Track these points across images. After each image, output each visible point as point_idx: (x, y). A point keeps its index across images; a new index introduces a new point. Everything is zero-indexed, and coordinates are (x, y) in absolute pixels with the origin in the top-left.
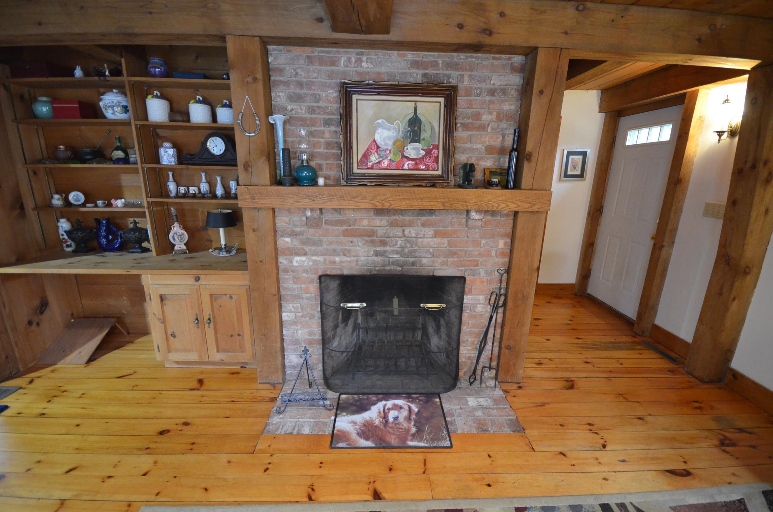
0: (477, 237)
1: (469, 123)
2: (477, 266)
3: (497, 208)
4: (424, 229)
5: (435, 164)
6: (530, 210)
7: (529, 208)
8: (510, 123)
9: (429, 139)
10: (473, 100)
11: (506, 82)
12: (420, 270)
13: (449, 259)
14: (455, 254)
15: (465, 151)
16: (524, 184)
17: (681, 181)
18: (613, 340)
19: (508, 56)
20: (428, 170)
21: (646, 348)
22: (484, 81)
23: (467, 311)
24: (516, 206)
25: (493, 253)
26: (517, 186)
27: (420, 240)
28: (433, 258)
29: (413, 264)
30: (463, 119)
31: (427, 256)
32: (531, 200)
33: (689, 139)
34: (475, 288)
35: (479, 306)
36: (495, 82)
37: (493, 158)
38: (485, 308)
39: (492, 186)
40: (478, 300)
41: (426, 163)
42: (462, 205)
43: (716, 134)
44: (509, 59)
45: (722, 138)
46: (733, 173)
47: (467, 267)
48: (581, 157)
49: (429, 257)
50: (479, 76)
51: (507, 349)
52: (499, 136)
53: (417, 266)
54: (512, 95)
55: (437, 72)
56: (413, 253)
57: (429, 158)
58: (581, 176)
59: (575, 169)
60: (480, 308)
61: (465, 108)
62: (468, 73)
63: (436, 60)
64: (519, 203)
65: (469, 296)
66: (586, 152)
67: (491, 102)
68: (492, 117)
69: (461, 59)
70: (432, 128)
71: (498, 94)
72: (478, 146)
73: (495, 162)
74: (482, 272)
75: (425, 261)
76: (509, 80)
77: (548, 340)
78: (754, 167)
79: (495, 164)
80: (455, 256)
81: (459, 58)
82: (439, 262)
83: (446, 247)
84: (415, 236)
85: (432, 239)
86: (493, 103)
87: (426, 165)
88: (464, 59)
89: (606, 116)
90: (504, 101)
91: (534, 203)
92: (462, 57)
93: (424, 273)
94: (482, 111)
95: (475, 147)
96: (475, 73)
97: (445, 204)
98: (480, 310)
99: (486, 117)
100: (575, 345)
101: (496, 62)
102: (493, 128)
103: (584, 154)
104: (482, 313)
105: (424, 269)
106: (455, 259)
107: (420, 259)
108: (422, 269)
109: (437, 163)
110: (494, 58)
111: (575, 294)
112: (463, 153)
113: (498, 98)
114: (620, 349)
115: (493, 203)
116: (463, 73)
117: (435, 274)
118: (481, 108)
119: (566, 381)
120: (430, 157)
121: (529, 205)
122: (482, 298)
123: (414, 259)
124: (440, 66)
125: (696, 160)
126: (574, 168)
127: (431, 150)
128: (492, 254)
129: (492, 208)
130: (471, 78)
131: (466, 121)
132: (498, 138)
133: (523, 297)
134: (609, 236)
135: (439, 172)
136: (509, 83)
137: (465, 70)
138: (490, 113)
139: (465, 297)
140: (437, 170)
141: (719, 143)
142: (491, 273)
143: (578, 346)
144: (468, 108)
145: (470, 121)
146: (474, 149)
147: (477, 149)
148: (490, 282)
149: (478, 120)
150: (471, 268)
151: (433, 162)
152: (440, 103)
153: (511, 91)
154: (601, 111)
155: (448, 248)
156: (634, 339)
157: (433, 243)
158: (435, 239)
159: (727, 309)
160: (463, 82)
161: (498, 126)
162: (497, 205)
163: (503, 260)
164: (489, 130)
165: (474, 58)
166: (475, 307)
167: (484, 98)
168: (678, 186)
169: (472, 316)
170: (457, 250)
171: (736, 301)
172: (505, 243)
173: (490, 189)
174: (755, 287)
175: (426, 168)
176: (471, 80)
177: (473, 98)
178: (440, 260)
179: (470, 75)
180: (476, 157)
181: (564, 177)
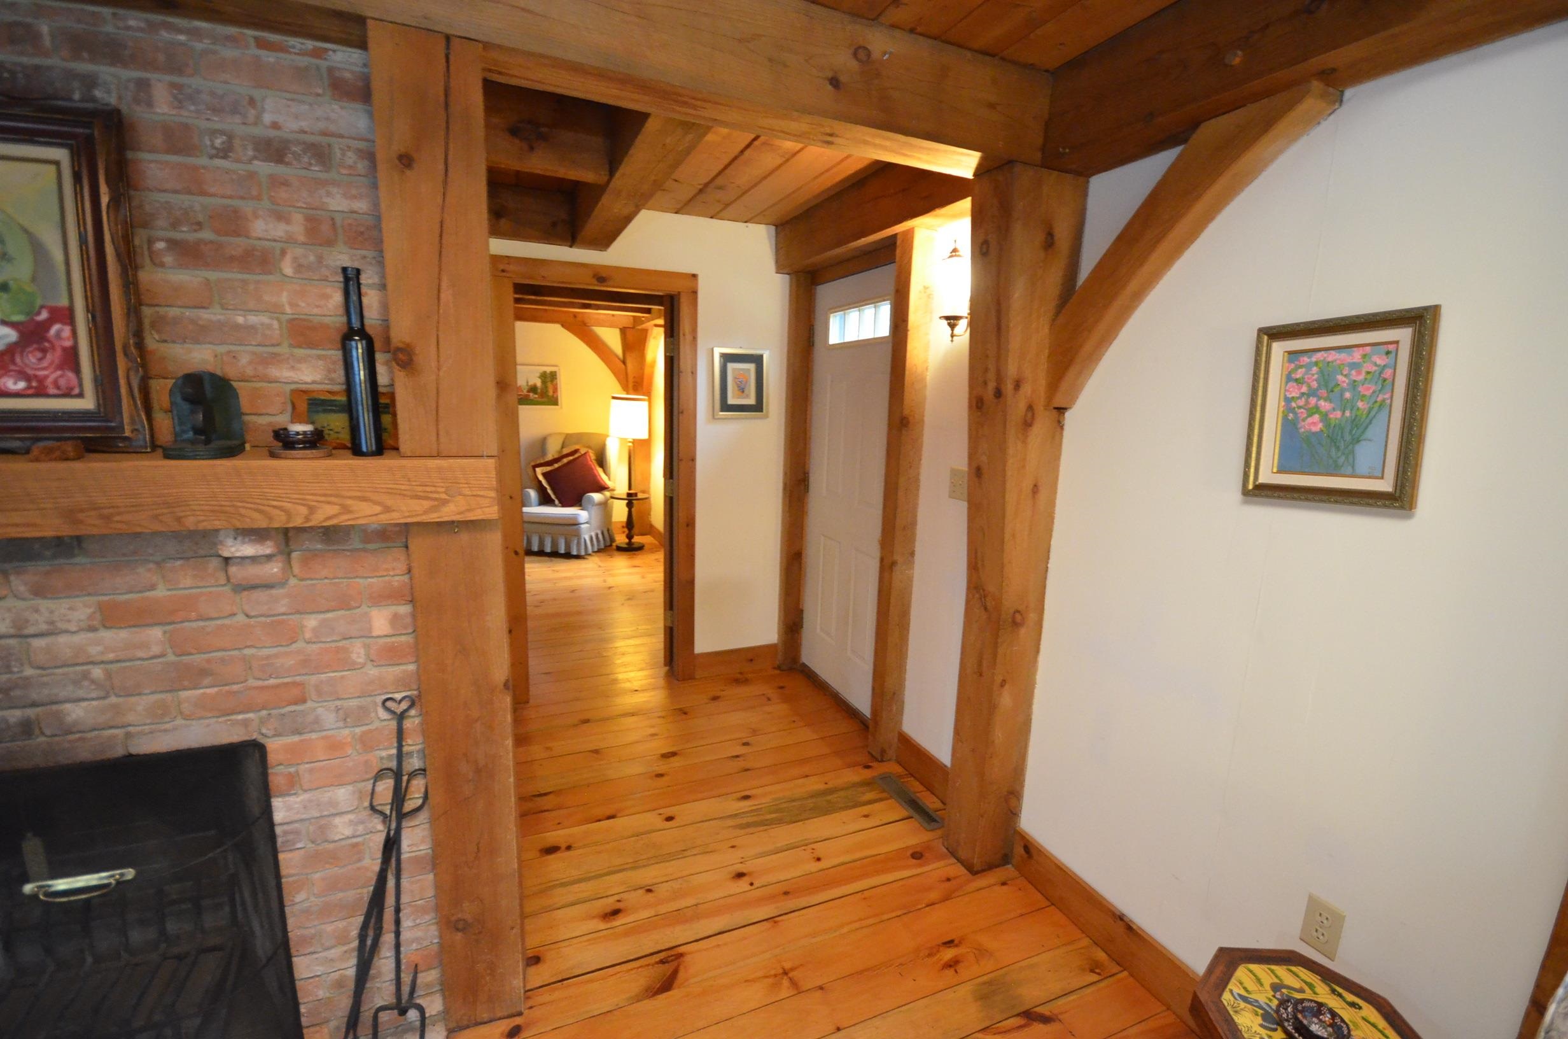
0: (283, 610)
1: (199, 242)
2: (304, 701)
3: (307, 519)
4: (44, 604)
5: (71, 375)
6: (433, 517)
7: (426, 512)
8: (364, 252)
9: (29, 288)
10: (204, 167)
11: (321, 125)
12: (67, 745)
13: (184, 694)
14: (203, 672)
15: (200, 333)
16: (405, 440)
17: (908, 422)
18: (822, 787)
19: (310, 44)
20: (41, 393)
21: (885, 795)
22: (235, 111)
23: (299, 845)
24: (378, 509)
25: (358, 653)
26: (384, 445)
27: (38, 643)
28: (113, 700)
29: (27, 728)
30: (175, 225)
31: (81, 693)
32: (428, 489)
33: (909, 333)
34: (311, 771)
35: (337, 821)
36: (280, 119)
37: (319, 357)
38: (362, 822)
39: (294, 448)
40: (333, 803)
41: (30, 372)
42: (156, 517)
43: (945, 322)
44: (317, 54)
45: (957, 331)
46: (970, 407)
47: (264, 708)
48: (751, 367)
49: (94, 695)
50: (213, 94)
51: (458, 930)
52: (329, 291)
53: (48, 732)
54: (350, 167)
55: (37, 61)
56: (17, 693)
57: (39, 355)
58: (758, 407)
59: (743, 392)
60: (342, 828)
61: (176, 192)
62: (168, 78)
63: (29, 20)
64: (389, 502)
65: (292, 799)
66: (761, 356)
67: (276, 182)
68: (289, 228)
69: (128, 28)
70: (38, 249)
71: (297, 157)
72: (253, 319)
73: (329, 371)
74: (329, 718)
75: (75, 712)
76: (327, 119)
77: (670, 819)
78: (998, 393)
79: (333, 375)
80: (207, 681)
81: (121, 24)
82: (140, 708)
83: (162, 655)
84: (12, 631)
85: (91, 635)
86: (285, 183)
87: (28, 378)
88: (141, 30)
89: (791, 280)
90: (324, 183)
91: (444, 496)
92: (132, 23)
93: (85, 754)
94: (247, 207)
95: (240, 320)
96: (195, 82)
97: (81, 516)
98: (348, 832)
99: (263, 228)
100: (731, 822)
101: (269, 57)
102: (300, 266)
103: (757, 360)
104: (355, 840)
105: (80, 739)
106: (208, 691)
107: (54, 707)
108: (70, 742)
109: (77, 370)
110: (262, 44)
111: (779, 668)
112: (197, 341)
113: (303, 173)
114: (827, 810)
115: (288, 506)
116: (147, 75)
117: (134, 750)
118: (242, 198)
119: (662, 962)
120: (44, 351)
121: (427, 504)
122: (343, 795)
123: (31, 712)
124: (47, 42)
125: (930, 376)
126: (742, 390)
127: (46, 325)
128: (354, 656)
129: (288, 522)
130: (182, 98)
131: (184, 233)
132: (327, 297)
133: (478, 771)
134: (822, 538)
135: (87, 403)
136: (332, 128)
137: (151, 65)
138: (280, 217)
139: (277, 803)
140: (81, 395)
141: (952, 341)
142: (360, 716)
143: (738, 821)
144: (190, 193)
145: (207, 235)
146: (237, 327)
147: (251, 329)
148: (367, 743)
149: (237, 234)
150: (283, 711)
151: (60, 367)
152: (57, 163)
153: (343, 155)
154: (780, 269)
155: (171, 658)
156: (867, 774)
157: (99, 648)
158: (107, 635)
159: (992, 708)
160: (150, 104)
161: (320, 259)
162: (304, 511)
163: (397, 670)
164: (288, 270)
165: (180, 31)
166: (323, 829)
167: (250, 167)
168: (904, 432)
169: (316, 859)
170: (208, 661)
171: (1007, 686)
172: (395, 619)
173: (286, 458)
174: (1038, 651)
175: (29, 387)
176: (180, 102)
177: (203, 161)
178: (142, 703)
179: (173, 85)
180: (254, 353)
181: (722, 411)
